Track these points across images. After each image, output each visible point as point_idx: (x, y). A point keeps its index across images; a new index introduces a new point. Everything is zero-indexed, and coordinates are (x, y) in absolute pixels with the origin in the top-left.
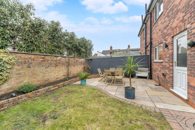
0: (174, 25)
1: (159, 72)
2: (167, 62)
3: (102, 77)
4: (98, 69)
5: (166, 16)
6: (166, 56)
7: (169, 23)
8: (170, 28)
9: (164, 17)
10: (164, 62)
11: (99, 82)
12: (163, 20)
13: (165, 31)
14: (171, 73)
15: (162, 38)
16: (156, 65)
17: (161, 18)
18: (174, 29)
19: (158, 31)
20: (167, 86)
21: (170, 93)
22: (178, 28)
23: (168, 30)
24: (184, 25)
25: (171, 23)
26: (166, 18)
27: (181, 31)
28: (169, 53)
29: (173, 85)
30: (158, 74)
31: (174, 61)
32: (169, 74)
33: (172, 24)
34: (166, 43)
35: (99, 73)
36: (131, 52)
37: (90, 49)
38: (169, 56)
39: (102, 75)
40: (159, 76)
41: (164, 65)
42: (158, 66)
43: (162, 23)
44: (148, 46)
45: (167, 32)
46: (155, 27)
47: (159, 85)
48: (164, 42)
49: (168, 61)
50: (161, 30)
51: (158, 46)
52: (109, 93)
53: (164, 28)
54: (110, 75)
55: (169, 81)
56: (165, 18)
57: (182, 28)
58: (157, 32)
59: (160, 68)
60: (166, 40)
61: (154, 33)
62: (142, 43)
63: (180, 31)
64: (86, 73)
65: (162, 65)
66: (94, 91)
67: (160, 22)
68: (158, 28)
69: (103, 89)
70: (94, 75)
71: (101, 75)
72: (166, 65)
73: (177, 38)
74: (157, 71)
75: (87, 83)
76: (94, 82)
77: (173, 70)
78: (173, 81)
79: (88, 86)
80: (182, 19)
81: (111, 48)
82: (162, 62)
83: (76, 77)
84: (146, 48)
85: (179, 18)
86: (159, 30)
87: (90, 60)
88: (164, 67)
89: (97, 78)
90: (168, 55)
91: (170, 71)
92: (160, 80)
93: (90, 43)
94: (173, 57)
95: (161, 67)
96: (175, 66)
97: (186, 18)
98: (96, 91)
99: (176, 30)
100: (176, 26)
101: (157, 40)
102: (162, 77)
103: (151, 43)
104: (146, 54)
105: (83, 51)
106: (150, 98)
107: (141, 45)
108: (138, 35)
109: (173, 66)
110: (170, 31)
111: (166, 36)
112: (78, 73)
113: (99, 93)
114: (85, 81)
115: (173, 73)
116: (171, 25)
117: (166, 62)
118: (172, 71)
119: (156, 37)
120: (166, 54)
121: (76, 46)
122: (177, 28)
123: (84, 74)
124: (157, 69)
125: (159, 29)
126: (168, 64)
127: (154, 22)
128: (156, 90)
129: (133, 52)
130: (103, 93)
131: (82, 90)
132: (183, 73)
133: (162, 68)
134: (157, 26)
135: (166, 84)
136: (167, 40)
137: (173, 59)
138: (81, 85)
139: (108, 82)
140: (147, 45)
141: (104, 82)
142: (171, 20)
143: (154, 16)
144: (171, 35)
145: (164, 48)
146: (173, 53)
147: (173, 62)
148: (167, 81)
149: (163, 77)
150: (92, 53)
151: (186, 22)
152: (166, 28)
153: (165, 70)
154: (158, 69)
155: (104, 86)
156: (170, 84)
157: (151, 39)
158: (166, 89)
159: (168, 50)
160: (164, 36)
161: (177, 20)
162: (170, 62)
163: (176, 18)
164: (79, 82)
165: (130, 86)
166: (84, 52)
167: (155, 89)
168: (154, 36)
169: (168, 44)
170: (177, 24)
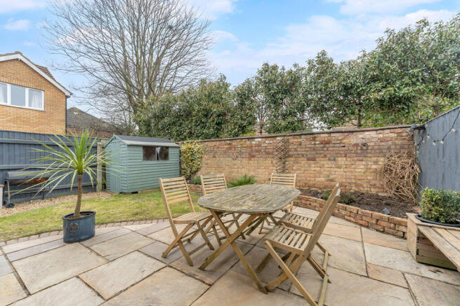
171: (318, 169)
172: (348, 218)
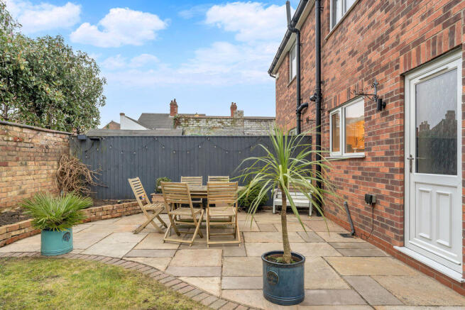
0: (410, 35)
1: (351, 190)
2: (382, 159)
3: (151, 215)
4: (130, 180)
5: (377, 8)
6: (378, 138)
7: (392, 29)
8: (393, 46)
9: (371, 9)
10: (369, 158)
11: (138, 238)
12: (364, 20)
13: (374, 56)
14: (396, 195)
15: (360, 78)
16: (339, 168)
17: (359, 13)
18: (408, 48)
19: (344, 55)
20: (384, 237)
21: (396, 261)
22: (424, 43)
23: (386, 51)
24: (452, 33)
25: (398, 30)
26: (378, 13)
27: (437, 55)
28: (392, 129)
29: (403, 232)
30: (346, 197)
31: (407, 156)
32: (387, 199)
33: (402, 33)
34: (376, 96)
35: (137, 197)
36: (247, 124)
37: (90, 97)
38: (388, 138)
39: (149, 206)
40: (350, 204)
41: (369, 169)
42: (346, 172)
43: (361, 31)
44: (306, 106)
45: (381, 59)
46: (335, 42)
47: (353, 234)
48: (372, 91)
49: (387, 153)
50: (356, 52)
51: (344, 107)
52: (195, 288)
53: (369, 46)
54: (187, 206)
55: (388, 222)
56: (374, 12)
57: (440, 44)
58: (341, 61)
59: (354, 177)
60: (378, 86)
61: (331, 62)
62: (282, 98)
63: (434, 52)
64: (69, 196)
65: (360, 169)
66: (117, 285)
67: (352, 27)
68: (346, 47)
69: (162, 268)
70: (109, 207)
71: (145, 203)
72: (377, 169)
73: (417, 80)
74: (342, 188)
75: (75, 246)
76: (112, 240)
77: (403, 183)
78: (403, 219)
79: (82, 262)
80: (442, 14)
81: (174, 105)
82: (363, 159)
83: (13, 217)
84: (299, 113)
85: (430, 12)
86: (350, 53)
87: (89, 141)
88: (371, 174)
89: (125, 220)
90: (386, 136)
91: (393, 189)
92: (354, 218)
93: (90, 72)
94: (403, 140)
95: (359, 173)
96: (411, 171)
97: (457, 12)
98: (129, 282)
99: (418, 50)
100: (418, 37)
101: (341, 85)
102: (362, 206)
103: (319, 97)
104: (299, 131)
105: (57, 100)
106: (351, 287)
107: (279, 104)
108: (270, 72)
109: (402, 171)
110: (392, 56)
111: (377, 73)
112: (26, 196)
113: (144, 293)
114: (67, 237)
115: (404, 195)
116: (398, 37)
117: (376, 159)
118: (400, 187)
119: (338, 75)
120: (379, 132)
121: (17, 72)
122: (423, 45)
123: (60, 204)
124: (342, 180)
125: (349, 50)
126: (386, 165)
127: (329, 26)
128: (351, 251)
129: (254, 125)
130: (163, 288)
131: (49, 285)
132: (439, 194)
133: (361, 178)
134: (342, 39)
135: (379, 230)
136: (382, 87)
137: (403, 147)
138: (42, 256)
139: (179, 234)
140: (304, 102)
141: (161, 232)
142: (398, 18)
143: (329, 8)
144: (397, 67)
145: (370, 113)
146: (403, 127)
147: (402, 159)
148: (382, 220)
149: (367, 209)
150: (97, 116)
151: (456, 24)
152: (378, 45)
153: (371, 185)
154: (347, 181)
155: (163, 254)
156: (393, 230)
157: (320, 82)
158: (379, 246)
159: (384, 117)
160: (371, 72)
161: (423, 18)
162: (392, 159)
163: (416, 10)
164: (32, 244)
165: (282, 249)
166: (60, 107)
167: (347, 248)
168: (330, 73)
169: (384, 100)
170: (424, 31)
171: (10, 178)
172: (106, 217)
